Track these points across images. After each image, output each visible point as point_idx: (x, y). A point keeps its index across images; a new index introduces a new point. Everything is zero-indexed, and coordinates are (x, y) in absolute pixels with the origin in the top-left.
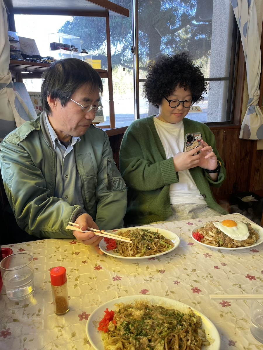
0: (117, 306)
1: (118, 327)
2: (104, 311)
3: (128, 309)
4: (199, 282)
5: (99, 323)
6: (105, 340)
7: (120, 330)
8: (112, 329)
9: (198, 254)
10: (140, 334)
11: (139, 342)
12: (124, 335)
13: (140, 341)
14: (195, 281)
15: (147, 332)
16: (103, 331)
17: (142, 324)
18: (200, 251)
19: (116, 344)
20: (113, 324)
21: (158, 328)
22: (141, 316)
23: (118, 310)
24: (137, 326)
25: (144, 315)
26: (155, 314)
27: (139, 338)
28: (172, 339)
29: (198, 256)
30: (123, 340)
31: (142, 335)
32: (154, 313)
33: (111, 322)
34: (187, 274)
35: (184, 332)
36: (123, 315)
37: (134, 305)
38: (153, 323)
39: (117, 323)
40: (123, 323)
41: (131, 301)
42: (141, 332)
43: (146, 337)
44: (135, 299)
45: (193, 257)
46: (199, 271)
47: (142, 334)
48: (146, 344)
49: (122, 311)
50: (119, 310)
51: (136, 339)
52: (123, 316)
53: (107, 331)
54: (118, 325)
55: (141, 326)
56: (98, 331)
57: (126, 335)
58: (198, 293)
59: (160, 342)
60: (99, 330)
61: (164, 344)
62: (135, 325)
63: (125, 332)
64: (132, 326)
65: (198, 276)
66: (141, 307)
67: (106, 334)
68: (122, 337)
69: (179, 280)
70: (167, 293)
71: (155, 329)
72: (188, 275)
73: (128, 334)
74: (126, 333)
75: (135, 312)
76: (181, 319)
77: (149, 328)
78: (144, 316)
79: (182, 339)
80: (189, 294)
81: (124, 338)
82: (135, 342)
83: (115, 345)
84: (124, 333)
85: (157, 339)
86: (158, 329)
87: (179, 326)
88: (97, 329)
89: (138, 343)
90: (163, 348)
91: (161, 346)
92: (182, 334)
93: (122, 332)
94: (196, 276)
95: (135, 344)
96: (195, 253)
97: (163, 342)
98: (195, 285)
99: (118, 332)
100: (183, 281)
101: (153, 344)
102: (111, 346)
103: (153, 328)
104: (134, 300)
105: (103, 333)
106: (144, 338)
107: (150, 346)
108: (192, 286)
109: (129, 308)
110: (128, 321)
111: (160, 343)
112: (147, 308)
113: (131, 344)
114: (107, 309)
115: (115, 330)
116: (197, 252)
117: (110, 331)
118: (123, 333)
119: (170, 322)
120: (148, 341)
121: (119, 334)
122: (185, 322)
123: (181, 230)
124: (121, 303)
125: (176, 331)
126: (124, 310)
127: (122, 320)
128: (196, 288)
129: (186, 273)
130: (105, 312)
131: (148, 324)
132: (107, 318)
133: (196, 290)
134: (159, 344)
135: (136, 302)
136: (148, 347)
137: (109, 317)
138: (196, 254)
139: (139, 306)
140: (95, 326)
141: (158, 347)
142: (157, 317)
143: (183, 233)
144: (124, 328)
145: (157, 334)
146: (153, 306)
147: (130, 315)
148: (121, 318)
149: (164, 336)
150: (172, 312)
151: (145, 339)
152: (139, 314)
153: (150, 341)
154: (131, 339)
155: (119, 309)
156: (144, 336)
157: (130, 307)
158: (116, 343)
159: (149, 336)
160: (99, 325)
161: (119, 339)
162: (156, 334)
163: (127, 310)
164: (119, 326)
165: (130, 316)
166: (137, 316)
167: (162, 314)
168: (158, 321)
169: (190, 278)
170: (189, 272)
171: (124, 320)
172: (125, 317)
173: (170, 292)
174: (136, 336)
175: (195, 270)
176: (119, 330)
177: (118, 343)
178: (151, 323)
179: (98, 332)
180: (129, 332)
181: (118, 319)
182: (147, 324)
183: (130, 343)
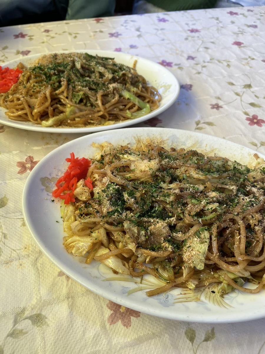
0: (97, 147)
1: (96, 196)
2: (66, 160)
3: (121, 156)
4: (259, 106)
5: (56, 182)
6: (68, 221)
7: (100, 203)
8: (83, 198)
9: (253, 59)
10: (148, 212)
11: (146, 229)
12: (110, 214)
13: (150, 228)
14: (252, 105)
15: (164, 209)
16: (64, 201)
17: (155, 191)
18: (255, 56)
19: (92, 232)
20: (85, 188)
21: (193, 201)
22: (151, 172)
23: (98, 157)
24: (141, 196)
25: (159, 170)
26: (183, 169)
27: (146, 222)
28: (227, 228)
29: (253, 63)
30: (107, 226)
31: (154, 215)
32: (182, 166)
33: (81, 182)
34: (236, 91)
35: (257, 212)
36: (108, 169)
37: (134, 147)
38: (182, 190)
39: (94, 185)
40: (108, 188)
41: (126, 138)
42: (152, 207)
43: (164, 220)
44: (135, 135)
45: (244, 65)
46: (256, 86)
47: (154, 212)
48: (164, 235)
49: (107, 159)
50: (102, 156)
51: (140, 224)
52: (109, 173)
53: (73, 200)
54: (97, 190)
55: (153, 196)
56: (53, 199)
57: (116, 214)
58: (260, 126)
59: (197, 234)
60: (56, 197)
61: (208, 241)
62: (138, 195)
63: (113, 208)
64: (131, 194)
65: (256, 96)
66: (149, 151)
67: (71, 208)
68: (105, 220)
69: (221, 103)
70: (197, 124)
71: (187, 204)
72: (237, 94)
73: (121, 214)
74: (117, 211)
75: (136, 163)
76: (244, 181)
77: (172, 202)
78: (157, 173)
79: (252, 227)
80: (243, 127)
81: (110, 220)
82: (136, 231)
83: (89, 235)
84: (110, 210)
85: (192, 226)
86: (194, 205)
87: (242, 196)
88: (51, 194)
89: (143, 232)
90: (207, 248)
91: (202, 243)
92: (253, 217)
93: (107, 207)
94: (253, 95)
95: (136, 235)
96: (247, 57)
97: (206, 234)
98: (252, 111)
99: (96, 206)
100: (228, 103)
101: (180, 235)
102: (78, 238)
103: (180, 200)
104: (135, 138)
105: (64, 205)
106: (158, 222)
107: (174, 239)
108: (246, 114)
109: (123, 154)
110: (120, 183)
111: (199, 237)
112: (161, 154)
113: (127, 236)
114: (73, 155)
115: (89, 200)
116: (249, 57)
117: (80, 201)
118: (108, 209)
119: (220, 186)
120: (167, 229)
121: (98, 212)
122: (254, 186)
123: (218, 21)
124: (106, 142)
125: (238, 209)
126: (111, 157)
127: (105, 180)
128: (255, 117)
129: (233, 91)
130: (68, 161)
131: (168, 191)
132: (72, 173)
133: (255, 121)
134: (196, 239)
135: (139, 141)
136: (169, 241)
137: (78, 171)
138: (249, 59)
139: (146, 150)
140: (47, 188)
141: (192, 245)
142: (188, 175)
143: (222, 27)
144: (110, 200)
145: (193, 216)
146: (174, 150)
147: (126, 168)
148: (104, 175)
149: (209, 221)
150: (220, 163)
151: (162, 225)
152: (147, 169)
153: (172, 228)
154: (126, 225)
155: (100, 154)
156: (157, 218)
157: (125, 150)
158: (92, 230)
159: (171, 217)
160: (57, 185)
161: (99, 223)
162: (189, 215)
163: (119, 159)
164: (98, 193)
165: (125, 172)
166: (141, 171)
167: (199, 168)
168: (194, 187)
169: (241, 98)
170: (239, 89)
171: (110, 181)
172: (112, 173)
173: (204, 123)
174: (140, 216)
175: (249, 86)
176: (99, 201)
177: (97, 231)
178: (177, 191)
179: (53, 201)
180: (122, 209)
181: (96, 176)
182: (166, 191)
183: (124, 232)
